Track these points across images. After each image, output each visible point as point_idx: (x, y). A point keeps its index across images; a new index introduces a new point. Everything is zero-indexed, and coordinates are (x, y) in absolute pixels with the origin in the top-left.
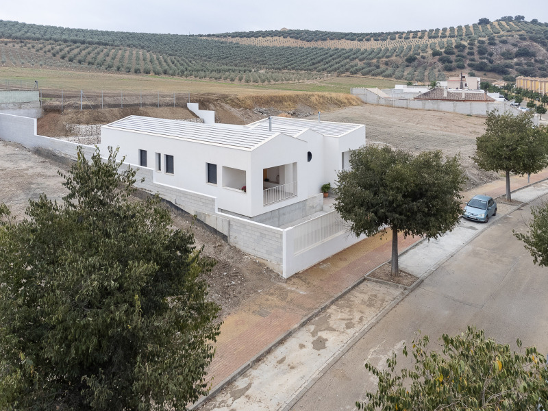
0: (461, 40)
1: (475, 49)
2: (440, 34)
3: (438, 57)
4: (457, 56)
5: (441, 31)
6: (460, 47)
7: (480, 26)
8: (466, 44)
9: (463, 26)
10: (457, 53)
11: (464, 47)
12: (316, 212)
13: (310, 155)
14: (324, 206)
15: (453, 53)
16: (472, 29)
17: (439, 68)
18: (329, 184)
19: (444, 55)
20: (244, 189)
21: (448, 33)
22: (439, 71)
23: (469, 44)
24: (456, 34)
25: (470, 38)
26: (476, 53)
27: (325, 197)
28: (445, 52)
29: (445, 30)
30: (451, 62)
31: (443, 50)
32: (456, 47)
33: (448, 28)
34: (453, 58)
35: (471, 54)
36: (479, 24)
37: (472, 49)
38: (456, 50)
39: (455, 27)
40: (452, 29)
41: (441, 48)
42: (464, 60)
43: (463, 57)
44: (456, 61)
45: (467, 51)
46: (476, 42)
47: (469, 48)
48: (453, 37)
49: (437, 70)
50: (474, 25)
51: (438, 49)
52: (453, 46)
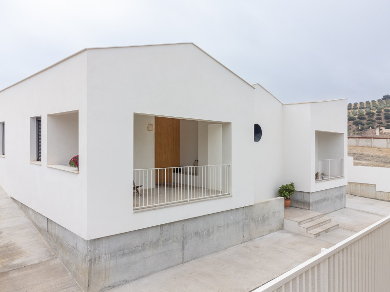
0: (370, 109)
1: (382, 116)
2: (352, 107)
3: (352, 121)
4: (368, 121)
5: (353, 105)
6: (370, 114)
7: (384, 101)
8: (375, 112)
9: (370, 101)
10: (368, 119)
11: (373, 114)
12: (271, 231)
13: (258, 130)
14: (286, 221)
15: (364, 119)
16: (377, 103)
17: (354, 129)
18: (292, 185)
19: (358, 120)
20: (75, 162)
21: (358, 106)
22: (354, 131)
23: (377, 112)
24: (365, 106)
25: (377, 108)
26: (383, 118)
27: (286, 206)
28: (358, 118)
29: (356, 104)
30: (363, 125)
31: (356, 117)
32: (367, 114)
33: (358, 103)
34: (364, 122)
35: (380, 119)
36: (383, 99)
37: (380, 115)
38: (366, 117)
39: (364, 102)
40: (361, 103)
41: (355, 115)
42: (373, 123)
43: (373, 121)
44: (367, 124)
45: (375, 117)
46: (383, 110)
47: (377, 115)
48: (363, 108)
49: (352, 130)
50: (379, 101)
51: (352, 116)
52: (365, 114)
